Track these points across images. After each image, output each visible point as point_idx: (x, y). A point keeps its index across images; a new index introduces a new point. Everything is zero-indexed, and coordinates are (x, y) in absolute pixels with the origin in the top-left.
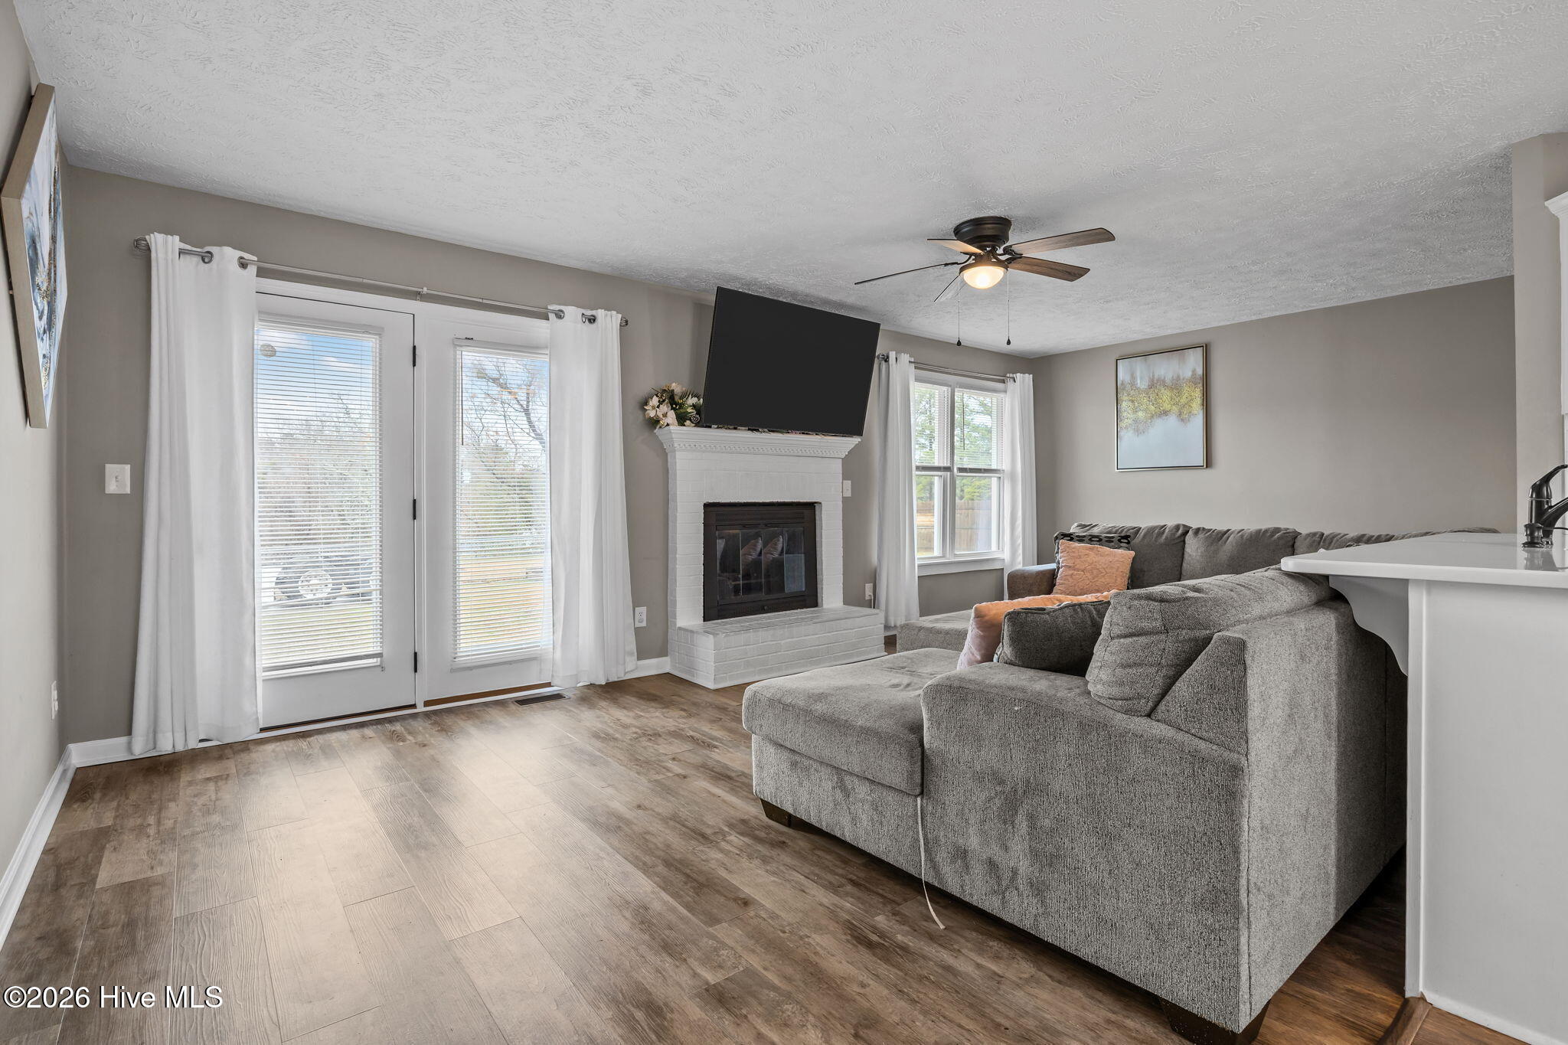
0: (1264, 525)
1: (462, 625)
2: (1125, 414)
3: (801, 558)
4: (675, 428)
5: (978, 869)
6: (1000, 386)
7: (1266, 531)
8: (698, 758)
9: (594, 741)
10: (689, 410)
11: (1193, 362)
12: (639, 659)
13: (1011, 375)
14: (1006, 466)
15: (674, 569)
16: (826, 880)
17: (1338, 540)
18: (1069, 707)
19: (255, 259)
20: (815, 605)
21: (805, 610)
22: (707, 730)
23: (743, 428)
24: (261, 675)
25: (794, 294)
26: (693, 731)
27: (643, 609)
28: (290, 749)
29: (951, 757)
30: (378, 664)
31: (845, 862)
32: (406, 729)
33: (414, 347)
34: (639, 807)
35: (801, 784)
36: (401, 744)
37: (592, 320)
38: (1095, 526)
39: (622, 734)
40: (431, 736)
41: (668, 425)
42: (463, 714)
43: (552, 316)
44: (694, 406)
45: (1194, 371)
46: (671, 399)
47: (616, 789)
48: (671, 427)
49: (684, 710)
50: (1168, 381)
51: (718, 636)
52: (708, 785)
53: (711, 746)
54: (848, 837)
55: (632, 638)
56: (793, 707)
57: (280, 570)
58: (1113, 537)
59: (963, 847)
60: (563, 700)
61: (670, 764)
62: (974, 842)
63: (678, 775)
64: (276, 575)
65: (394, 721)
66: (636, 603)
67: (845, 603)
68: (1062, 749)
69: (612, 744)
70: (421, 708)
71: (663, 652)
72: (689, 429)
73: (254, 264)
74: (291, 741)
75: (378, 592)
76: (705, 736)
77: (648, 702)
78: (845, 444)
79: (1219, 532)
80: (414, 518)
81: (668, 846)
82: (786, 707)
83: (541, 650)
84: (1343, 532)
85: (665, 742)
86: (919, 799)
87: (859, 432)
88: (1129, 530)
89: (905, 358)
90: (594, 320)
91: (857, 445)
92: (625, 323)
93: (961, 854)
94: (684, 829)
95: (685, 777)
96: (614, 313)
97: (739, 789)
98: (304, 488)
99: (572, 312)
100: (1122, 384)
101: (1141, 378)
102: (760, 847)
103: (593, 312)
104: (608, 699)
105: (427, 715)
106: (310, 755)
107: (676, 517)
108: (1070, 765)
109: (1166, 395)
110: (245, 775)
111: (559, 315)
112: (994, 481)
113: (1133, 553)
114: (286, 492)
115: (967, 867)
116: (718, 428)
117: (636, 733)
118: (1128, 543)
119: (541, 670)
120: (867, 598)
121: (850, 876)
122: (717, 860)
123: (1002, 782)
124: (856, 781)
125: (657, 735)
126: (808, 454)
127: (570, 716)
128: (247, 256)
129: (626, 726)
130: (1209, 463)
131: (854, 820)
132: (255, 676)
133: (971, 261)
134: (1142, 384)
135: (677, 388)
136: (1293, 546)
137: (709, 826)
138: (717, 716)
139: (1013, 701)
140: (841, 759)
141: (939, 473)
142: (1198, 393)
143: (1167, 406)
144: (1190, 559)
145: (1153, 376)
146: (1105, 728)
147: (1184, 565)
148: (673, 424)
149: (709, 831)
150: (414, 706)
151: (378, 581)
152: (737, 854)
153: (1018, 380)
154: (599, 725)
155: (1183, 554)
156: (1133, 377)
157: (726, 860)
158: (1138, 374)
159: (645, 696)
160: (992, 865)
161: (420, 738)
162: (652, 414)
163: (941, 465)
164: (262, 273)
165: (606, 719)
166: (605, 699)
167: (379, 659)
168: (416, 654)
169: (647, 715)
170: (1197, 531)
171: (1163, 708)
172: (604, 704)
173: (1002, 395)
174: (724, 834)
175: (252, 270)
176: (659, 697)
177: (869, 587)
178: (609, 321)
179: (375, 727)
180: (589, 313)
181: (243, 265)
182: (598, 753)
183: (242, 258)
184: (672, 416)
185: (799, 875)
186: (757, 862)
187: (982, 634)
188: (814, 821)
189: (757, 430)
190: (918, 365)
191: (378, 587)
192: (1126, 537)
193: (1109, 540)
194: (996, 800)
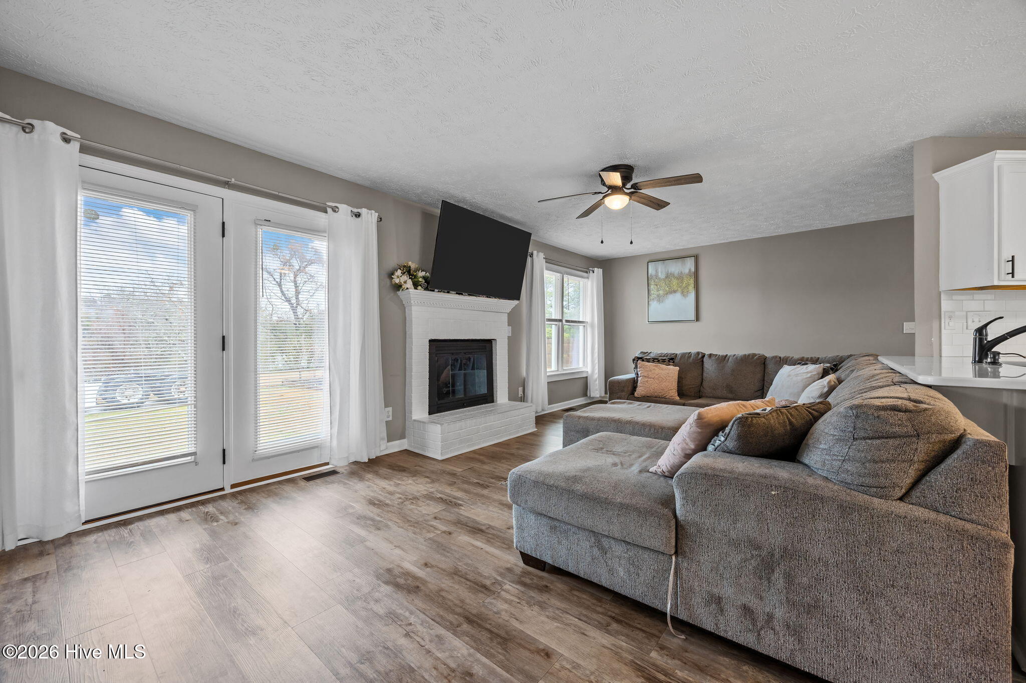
0: (747, 352)
1: (261, 427)
2: (652, 292)
3: (484, 373)
4: (412, 290)
5: (732, 613)
6: (585, 274)
7: (749, 355)
8: (452, 515)
9: (371, 508)
10: (420, 280)
11: (690, 265)
12: (389, 441)
13: (592, 269)
14: (588, 319)
15: (411, 383)
16: (595, 620)
17: (790, 360)
18: (827, 493)
19: (79, 137)
20: (493, 401)
21: (486, 405)
22: (449, 492)
23: (454, 292)
24: (83, 478)
25: (486, 210)
26: (440, 494)
27: (390, 409)
28: (112, 539)
29: (706, 528)
30: (193, 460)
31: (599, 600)
32: (218, 510)
33: (223, 223)
34: (426, 565)
35: (559, 543)
36: (215, 524)
37: (358, 215)
38: (650, 353)
39: (391, 500)
40: (241, 514)
41: (407, 289)
42: (263, 492)
43: (329, 210)
44: (424, 277)
45: (690, 270)
46: (408, 271)
47: (402, 549)
48: (410, 290)
49: (427, 477)
50: (676, 274)
51: (443, 425)
52: (469, 538)
53: (458, 505)
54: (605, 582)
55: (384, 429)
56: (557, 487)
57: (101, 384)
58: (665, 359)
59: (717, 595)
60: (338, 475)
61: (434, 523)
62: (727, 591)
63: (444, 532)
64: (97, 388)
65: (206, 503)
66: (386, 406)
67: (509, 399)
68: (820, 525)
69: (386, 509)
70: (228, 490)
71: (402, 436)
72: (420, 291)
73: (78, 141)
74: (112, 530)
75: (193, 406)
76: (450, 497)
77: (400, 473)
78: (509, 305)
79: (722, 356)
80: (223, 349)
81: (462, 601)
82: (550, 487)
83: (321, 440)
84: (791, 356)
85: (424, 504)
86: (674, 558)
87: (518, 298)
88: (671, 355)
89: (542, 255)
90: (359, 216)
91: (516, 305)
92: (380, 219)
93: (717, 601)
94: (468, 583)
95: (450, 533)
96: (373, 211)
97: (493, 541)
98: (119, 330)
99: (344, 209)
100: (651, 276)
101: (661, 273)
102: (532, 594)
103: (359, 210)
104: (371, 472)
105: (234, 495)
106: (132, 542)
107: (412, 348)
108: (830, 537)
109: (675, 282)
110: (66, 571)
111: (335, 210)
112: (581, 328)
113: (678, 368)
114: (105, 333)
115: (722, 610)
116: (438, 291)
117: (400, 498)
118: (673, 362)
119: (321, 454)
120: (520, 396)
121: (610, 613)
122: (506, 611)
123: (758, 548)
124: (613, 542)
125: (416, 498)
126: (490, 310)
127: (347, 488)
128: (69, 133)
129: (391, 493)
130: (698, 318)
131: (611, 571)
132: (78, 480)
133: (609, 192)
134: (662, 275)
135: (413, 266)
136: (764, 363)
137: (485, 577)
138: (451, 480)
139: (770, 487)
140: (601, 526)
141: (556, 323)
142: (692, 281)
143: (675, 288)
144: (708, 371)
145: (668, 272)
146: (866, 510)
147: (705, 374)
148: (411, 288)
149: (488, 583)
150: (222, 489)
151: (193, 397)
152: (518, 603)
153: (595, 272)
154: (372, 494)
155: (703, 368)
156: (657, 271)
157: (513, 610)
158: (660, 270)
159: (397, 468)
160: (747, 610)
161: (231, 517)
162: (397, 281)
163: (556, 318)
164: (84, 149)
165: (375, 489)
166: (369, 472)
167: (193, 457)
168: (224, 450)
169: (403, 483)
170: (710, 355)
171: (918, 494)
172: (369, 476)
173: (586, 280)
174: (500, 584)
175: (75, 146)
176: (407, 468)
177: (521, 389)
178: (370, 217)
179: (190, 510)
180: (355, 210)
181: (66, 140)
182: (379, 519)
183: (64, 133)
184: (410, 284)
185: (574, 619)
186: (536, 608)
187: (700, 430)
188: (571, 569)
189: (462, 294)
190: (548, 261)
191: (193, 402)
192: (672, 359)
193: (663, 361)
194: (752, 561)
